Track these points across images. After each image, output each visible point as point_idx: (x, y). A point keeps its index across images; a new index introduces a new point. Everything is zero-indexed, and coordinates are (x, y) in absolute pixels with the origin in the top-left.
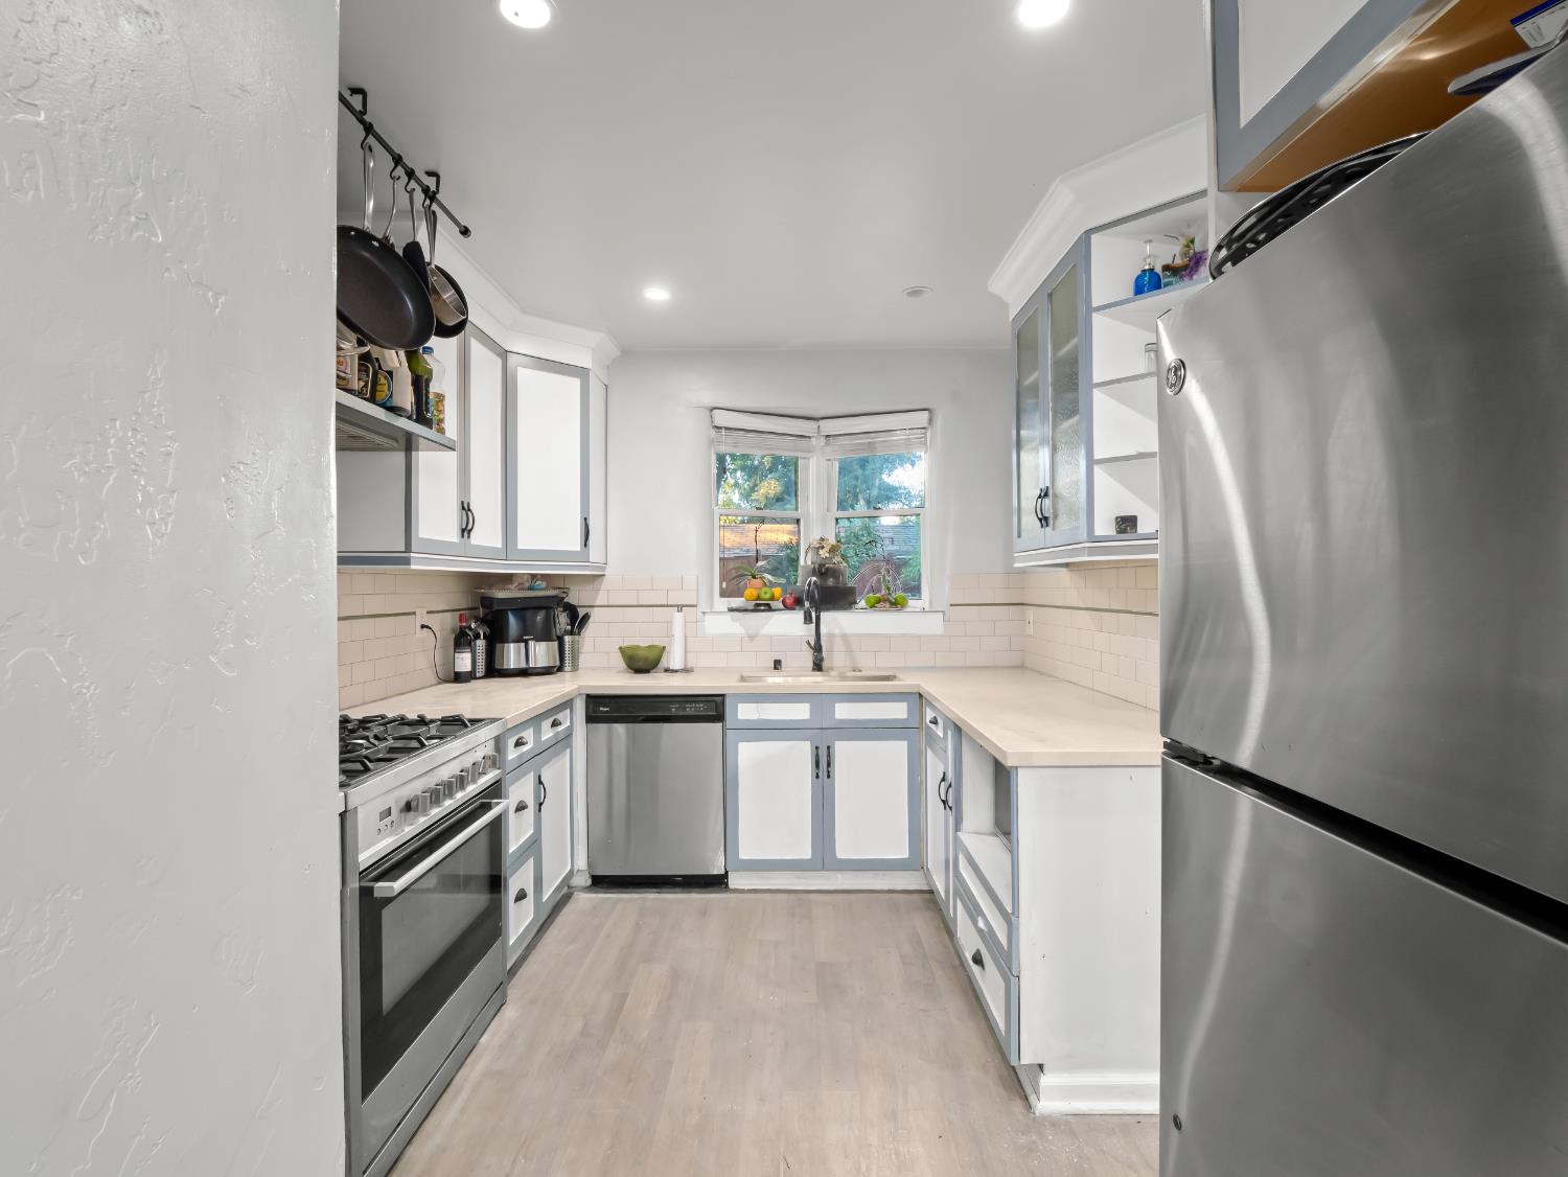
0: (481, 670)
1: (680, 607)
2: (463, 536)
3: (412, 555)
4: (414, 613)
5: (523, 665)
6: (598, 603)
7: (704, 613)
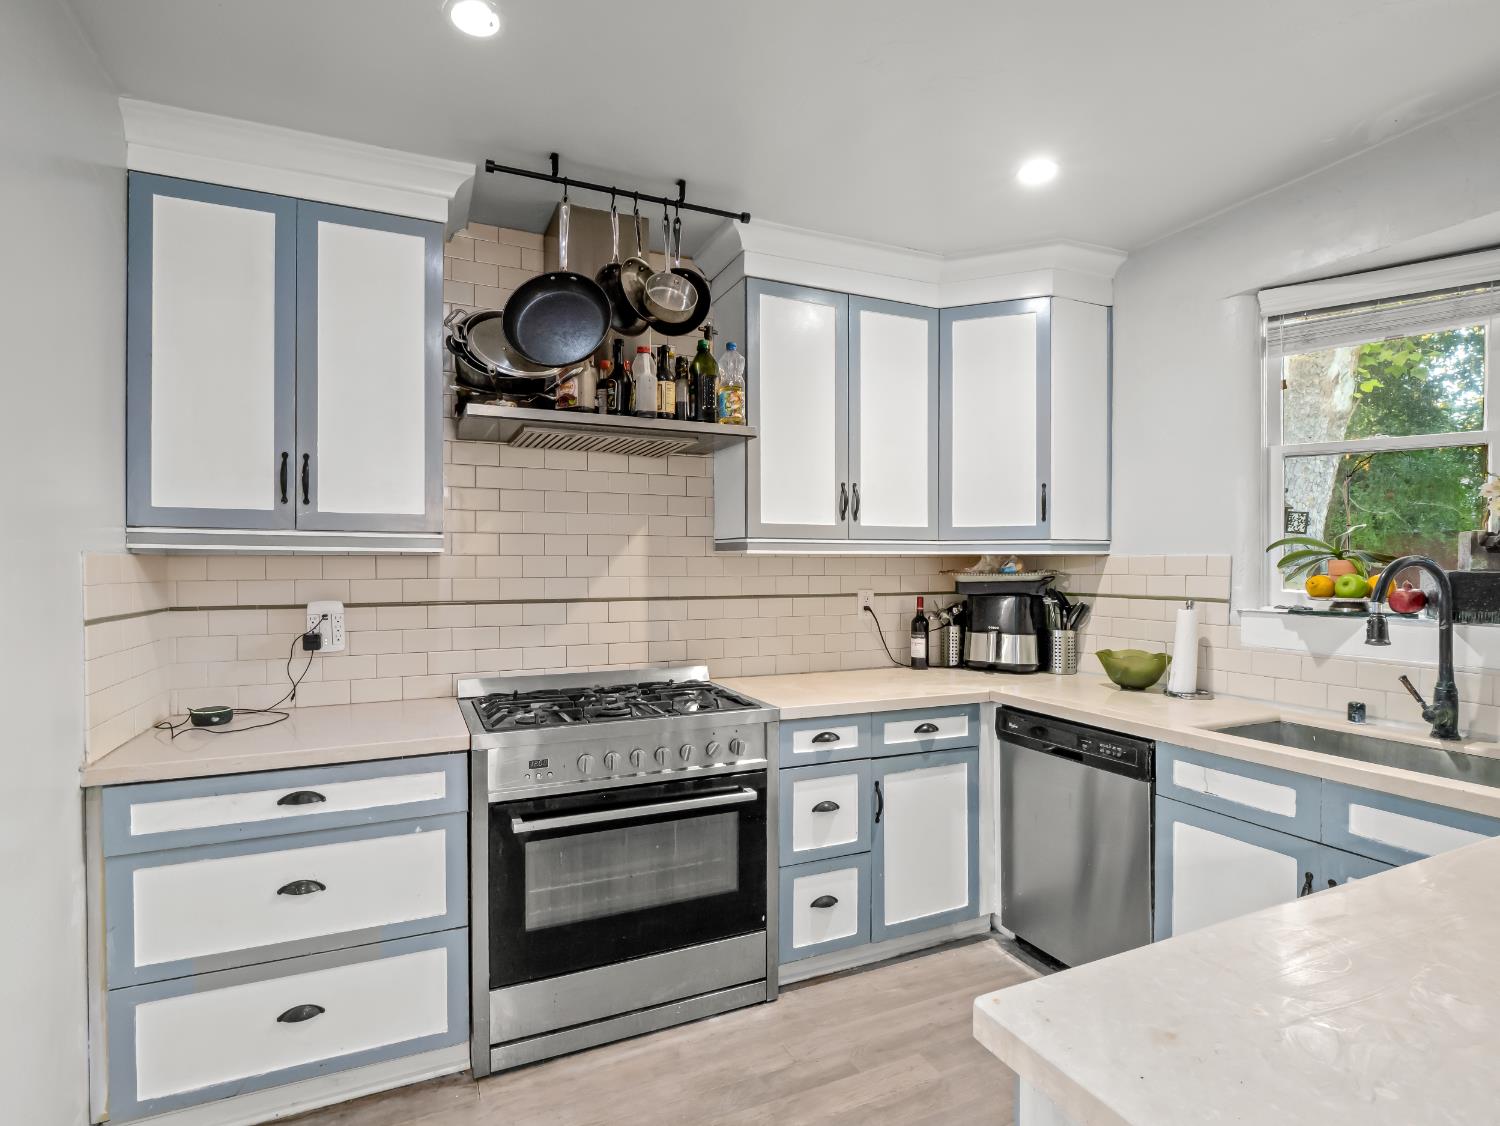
0: (934, 658)
1: (1190, 602)
2: (843, 518)
3: (749, 540)
4: (855, 595)
5: (992, 659)
6: (1100, 592)
7: (1240, 612)
